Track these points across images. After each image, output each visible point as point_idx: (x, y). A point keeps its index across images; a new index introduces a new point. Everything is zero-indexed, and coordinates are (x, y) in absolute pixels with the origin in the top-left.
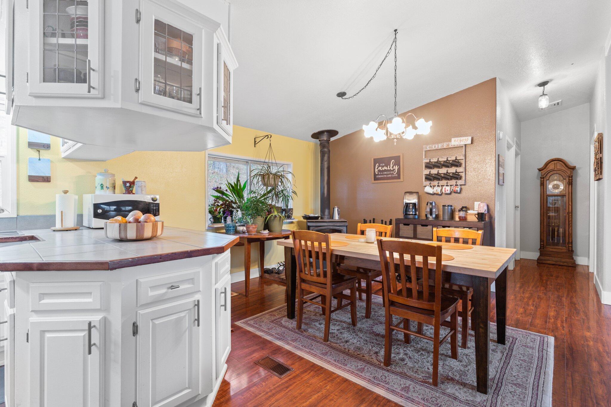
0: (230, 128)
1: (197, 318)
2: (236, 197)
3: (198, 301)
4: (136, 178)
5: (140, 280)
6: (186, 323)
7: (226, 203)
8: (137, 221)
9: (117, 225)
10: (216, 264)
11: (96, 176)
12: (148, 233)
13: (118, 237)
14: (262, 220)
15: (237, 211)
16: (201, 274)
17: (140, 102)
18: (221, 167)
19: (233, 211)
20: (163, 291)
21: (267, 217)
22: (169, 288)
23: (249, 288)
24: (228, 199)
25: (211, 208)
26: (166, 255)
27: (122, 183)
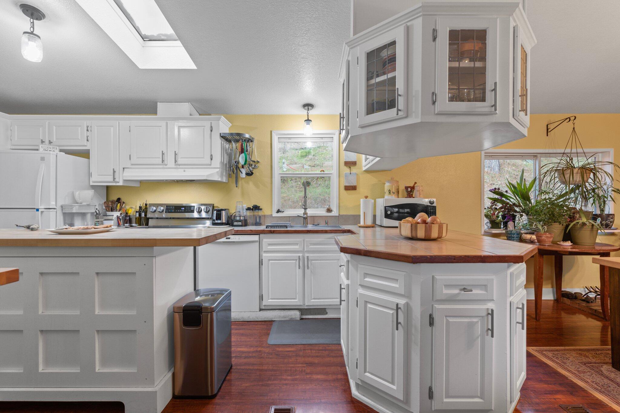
0: (526, 119)
1: (490, 327)
2: (519, 199)
3: (492, 311)
4: (416, 183)
5: (435, 276)
6: (478, 329)
7: (506, 206)
8: (424, 222)
9: (409, 225)
10: (512, 274)
11: (385, 184)
12: (435, 234)
13: (410, 235)
14: (561, 228)
15: (522, 216)
16: (495, 281)
17: (436, 113)
18: (493, 165)
19: (516, 215)
20: (456, 291)
21: (569, 225)
22: (461, 290)
23: (541, 311)
24: (508, 201)
25: (488, 212)
26: (458, 257)
27: (404, 188)
